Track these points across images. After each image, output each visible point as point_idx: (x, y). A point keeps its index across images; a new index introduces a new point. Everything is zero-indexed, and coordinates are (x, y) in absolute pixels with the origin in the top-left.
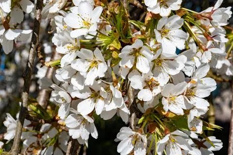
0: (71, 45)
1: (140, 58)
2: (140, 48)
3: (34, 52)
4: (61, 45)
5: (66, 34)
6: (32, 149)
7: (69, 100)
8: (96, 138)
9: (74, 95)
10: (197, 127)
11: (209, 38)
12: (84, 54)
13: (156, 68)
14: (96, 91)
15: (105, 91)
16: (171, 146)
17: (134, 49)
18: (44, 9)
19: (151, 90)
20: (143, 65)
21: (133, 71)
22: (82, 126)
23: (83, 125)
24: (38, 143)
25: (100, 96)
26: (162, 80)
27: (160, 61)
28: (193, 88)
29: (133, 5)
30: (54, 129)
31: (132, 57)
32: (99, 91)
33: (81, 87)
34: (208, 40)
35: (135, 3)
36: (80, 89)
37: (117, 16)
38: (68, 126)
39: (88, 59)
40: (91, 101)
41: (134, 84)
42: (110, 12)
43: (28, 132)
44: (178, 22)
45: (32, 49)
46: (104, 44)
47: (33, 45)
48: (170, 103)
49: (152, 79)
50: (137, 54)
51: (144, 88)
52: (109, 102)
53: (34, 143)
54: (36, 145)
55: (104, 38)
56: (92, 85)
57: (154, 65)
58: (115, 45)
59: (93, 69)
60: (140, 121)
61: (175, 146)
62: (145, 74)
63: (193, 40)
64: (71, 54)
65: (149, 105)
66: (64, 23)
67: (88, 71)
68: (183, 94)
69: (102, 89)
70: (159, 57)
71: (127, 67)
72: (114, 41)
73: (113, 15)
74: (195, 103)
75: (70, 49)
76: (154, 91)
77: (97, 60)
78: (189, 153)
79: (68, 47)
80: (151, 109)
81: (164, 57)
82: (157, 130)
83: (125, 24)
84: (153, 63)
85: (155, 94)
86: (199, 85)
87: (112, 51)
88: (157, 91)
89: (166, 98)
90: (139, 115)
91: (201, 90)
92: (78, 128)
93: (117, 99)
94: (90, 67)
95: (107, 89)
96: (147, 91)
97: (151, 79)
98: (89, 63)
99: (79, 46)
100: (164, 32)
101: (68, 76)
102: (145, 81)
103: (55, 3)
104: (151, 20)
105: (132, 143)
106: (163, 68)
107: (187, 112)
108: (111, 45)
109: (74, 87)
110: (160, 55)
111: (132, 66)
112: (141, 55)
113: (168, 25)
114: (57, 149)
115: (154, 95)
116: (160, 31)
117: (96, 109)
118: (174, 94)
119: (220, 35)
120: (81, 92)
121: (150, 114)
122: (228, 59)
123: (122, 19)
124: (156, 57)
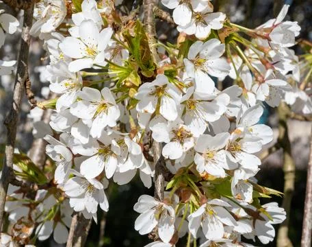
0: (70, 81)
1: (165, 100)
2: (165, 86)
3: (21, 88)
4: (57, 82)
5: (62, 66)
6: (20, 226)
7: (69, 158)
8: (106, 211)
9: (76, 151)
10: (245, 194)
11: (268, 66)
12: (88, 95)
13: (187, 113)
14: (106, 145)
15: (118, 146)
16: (210, 220)
17: (156, 86)
18: (34, 26)
19: (182, 143)
20: (170, 109)
21: (156, 117)
22: (87, 194)
23: (90, 192)
24: (30, 218)
25: (112, 153)
26: (196, 128)
27: (193, 103)
28: (238, 140)
29: (161, 18)
30: (52, 197)
31: (155, 98)
32: (110, 145)
33: (85, 141)
34: (267, 69)
35: (163, 16)
36: (84, 143)
37: (134, 39)
38: (68, 194)
39: (94, 100)
40: (99, 159)
41: (157, 136)
42: (123, 35)
43: (16, 202)
44: (218, 48)
45: (18, 84)
46: (117, 78)
47: (19, 79)
48: (207, 162)
49: (182, 128)
50: (161, 94)
51: (172, 141)
52: (125, 160)
53: (23, 217)
54: (26, 220)
55: (117, 70)
56: (99, 137)
57: (185, 108)
58: (133, 79)
59: (101, 115)
60: (169, 185)
61: (214, 220)
62: (172, 122)
63: (248, 68)
64: (70, 94)
65: (180, 163)
66: (59, 51)
67: (94, 118)
68: (224, 149)
69: (114, 143)
70: (192, 97)
71: (146, 112)
72: (132, 74)
73: (128, 38)
74: (241, 161)
75: (68, 87)
76: (185, 145)
77: (105, 102)
78: (235, 229)
79: (66, 85)
80: (184, 169)
81: (199, 97)
82: (192, 198)
83: (144, 51)
84: (184, 106)
85: (186, 148)
86: (247, 136)
87: (129, 87)
88: (189, 144)
89: (201, 154)
90: (169, 176)
91: (248, 143)
92: (82, 196)
93: (135, 156)
94: (97, 113)
95: (121, 142)
96: (176, 144)
97: (180, 127)
98: (96, 107)
99: (81, 83)
100: (198, 63)
101: (67, 125)
102: (174, 131)
103: (49, 18)
104: (185, 42)
105: (155, 216)
106: (197, 112)
107: (230, 173)
108: (127, 79)
109: (75, 140)
110: (193, 95)
111: (154, 110)
112: (165, 95)
113: (204, 53)
114: (59, 224)
115: (185, 150)
116: (192, 61)
117: (106, 171)
118: (212, 149)
119: (284, 61)
120: (85, 147)
121: (183, 176)
122: (304, 90)
123: (141, 45)
124: (186, 98)
